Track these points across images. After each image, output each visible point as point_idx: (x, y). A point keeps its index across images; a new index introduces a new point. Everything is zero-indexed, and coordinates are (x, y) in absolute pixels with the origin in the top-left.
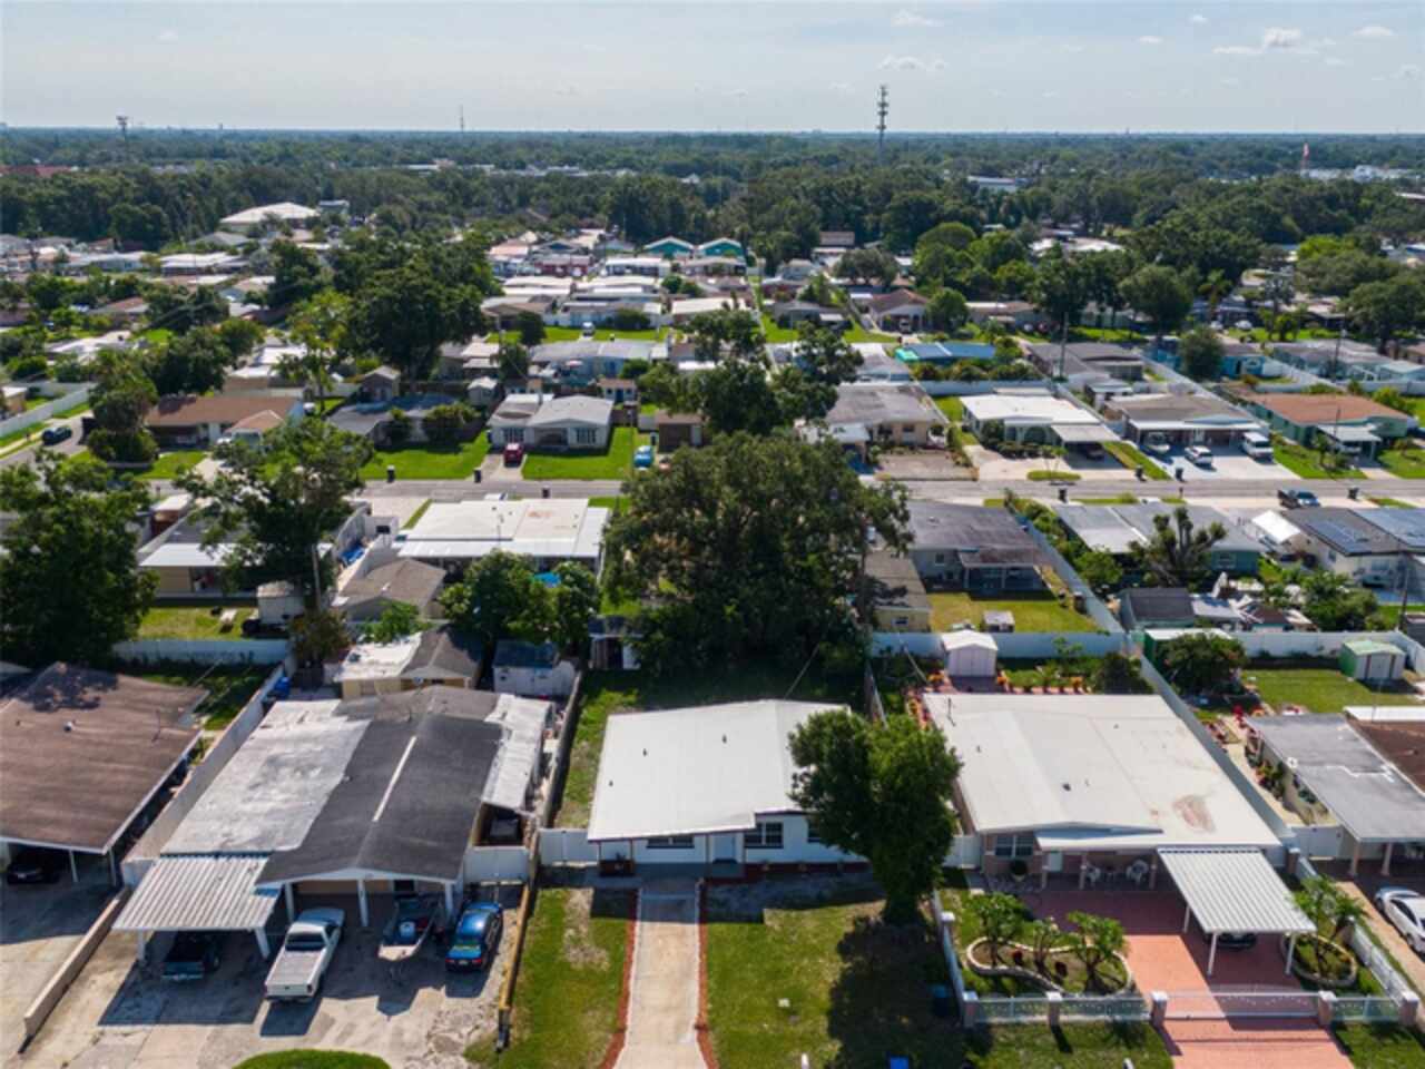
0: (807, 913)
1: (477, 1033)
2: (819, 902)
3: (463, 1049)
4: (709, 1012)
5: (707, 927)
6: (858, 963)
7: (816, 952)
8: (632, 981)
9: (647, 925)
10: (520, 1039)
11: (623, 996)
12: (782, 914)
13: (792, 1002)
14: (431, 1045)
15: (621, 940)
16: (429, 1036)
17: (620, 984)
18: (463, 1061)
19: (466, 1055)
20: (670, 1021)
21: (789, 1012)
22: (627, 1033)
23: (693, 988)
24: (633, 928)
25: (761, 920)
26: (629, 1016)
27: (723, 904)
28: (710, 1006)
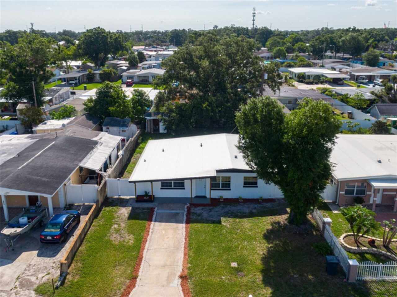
0: (245, 220)
1: (47, 277)
2: (251, 215)
3: (35, 286)
4: (189, 269)
5: (190, 225)
6: (276, 245)
7: (251, 238)
8: (145, 251)
9: (157, 224)
10: (72, 282)
11: (139, 259)
12: (231, 220)
13: (238, 265)
14: (17, 283)
15: (142, 230)
16: (18, 278)
17: (139, 252)
18: (33, 293)
19: (36, 290)
20: (165, 273)
21: (237, 270)
22: (138, 280)
23: (180, 256)
24: (150, 225)
25: (220, 222)
26: (141, 270)
27: (199, 215)
28: (189, 265)
